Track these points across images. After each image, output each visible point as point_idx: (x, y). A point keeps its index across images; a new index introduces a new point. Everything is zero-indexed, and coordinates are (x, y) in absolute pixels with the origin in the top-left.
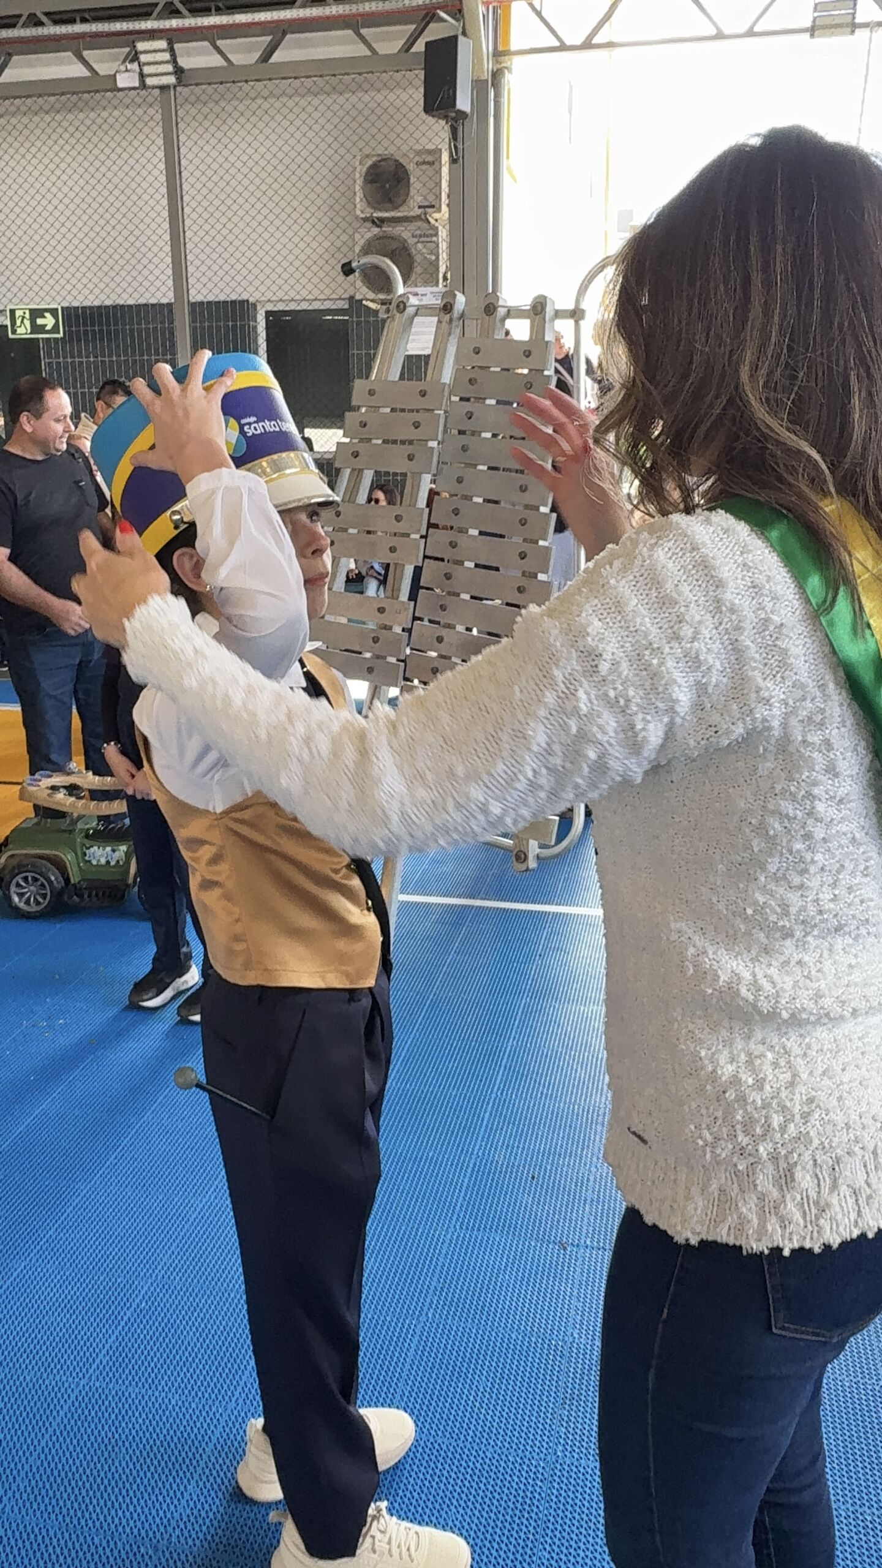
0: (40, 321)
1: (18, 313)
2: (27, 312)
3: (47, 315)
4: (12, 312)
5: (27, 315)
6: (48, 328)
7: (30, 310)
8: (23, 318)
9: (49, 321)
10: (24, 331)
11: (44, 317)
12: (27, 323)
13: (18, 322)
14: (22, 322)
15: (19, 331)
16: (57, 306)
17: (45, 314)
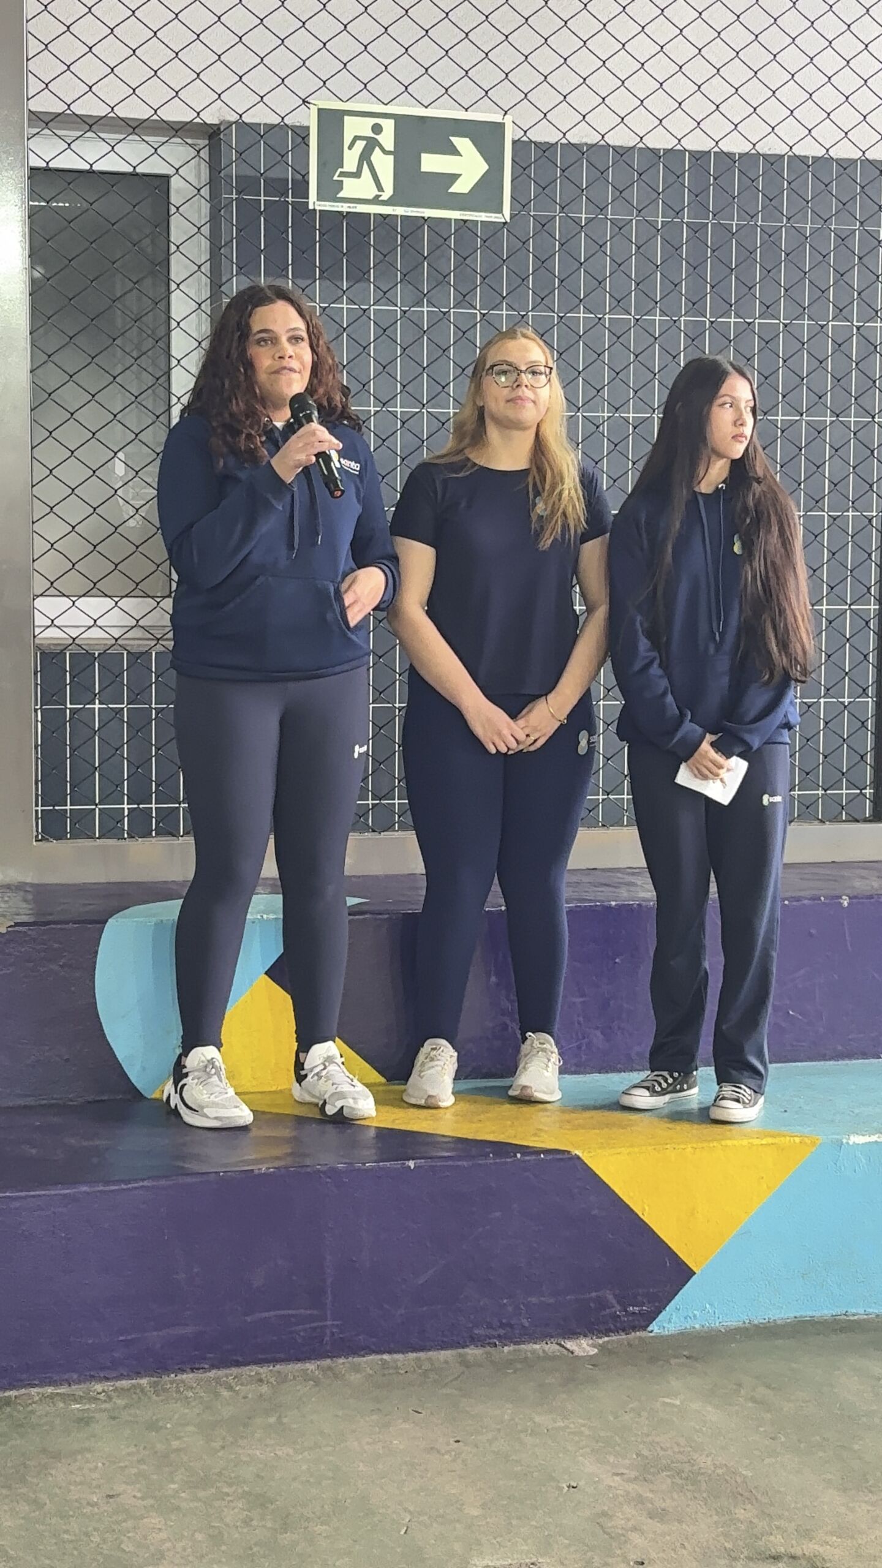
0: (431, 163)
2: (388, 125)
3: (462, 143)
4: (331, 121)
6: (462, 187)
7: (399, 119)
9: (466, 166)
10: (371, 192)
12: (384, 165)
15: (351, 188)
16: (497, 118)
17: (455, 140)
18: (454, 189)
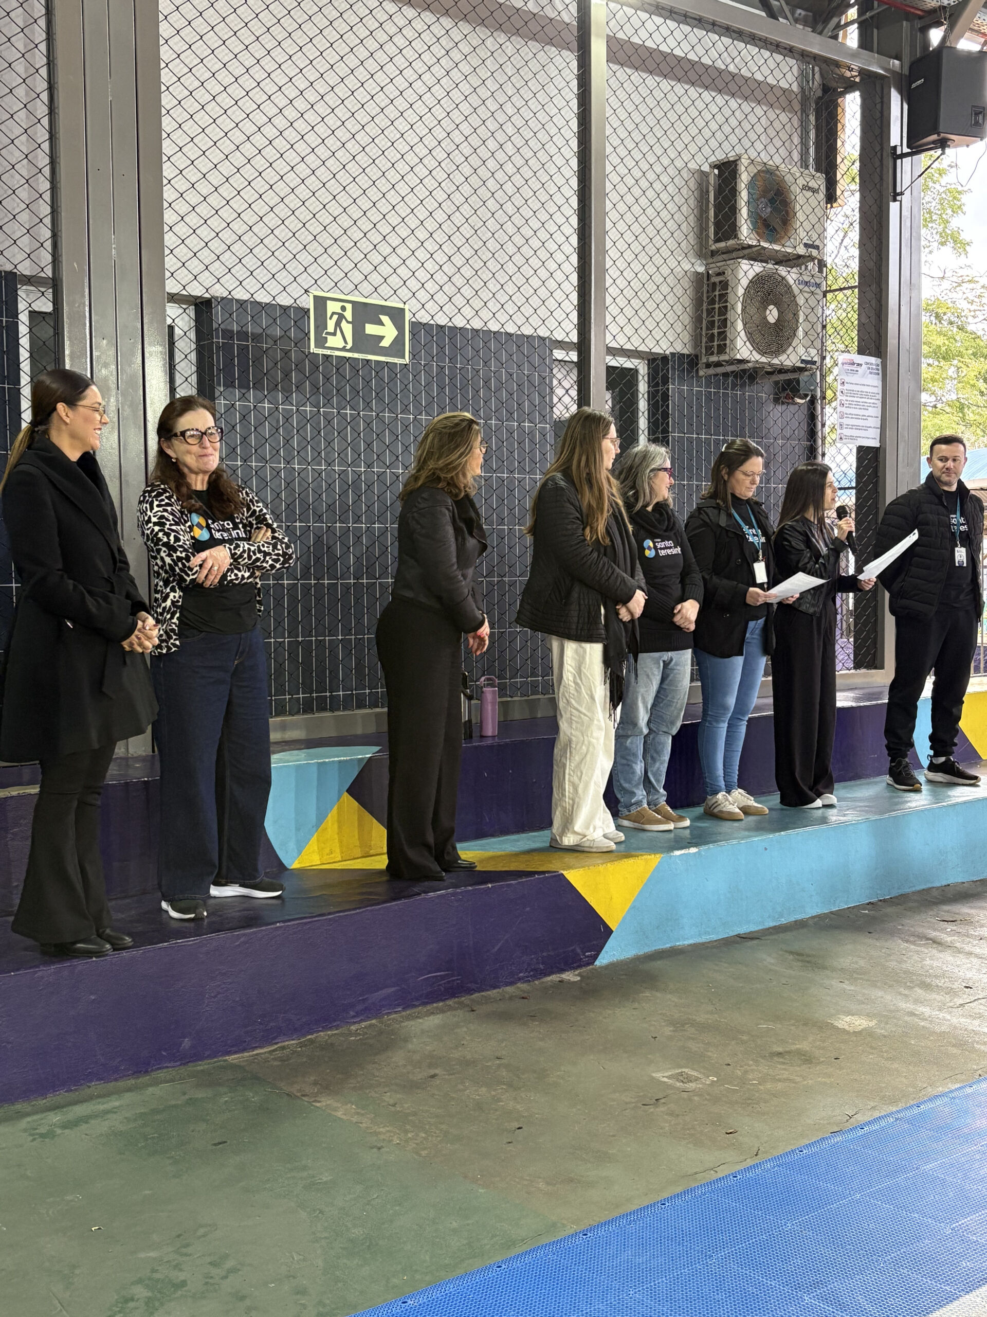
0: (371, 329)
1: (332, 307)
2: (349, 307)
3: (385, 319)
4: (320, 302)
5: (348, 315)
6: (385, 343)
7: (354, 304)
8: (341, 317)
9: (387, 332)
10: (341, 344)
11: (381, 323)
12: (347, 329)
13: (331, 326)
14: (338, 324)
15: (332, 341)
16: (401, 306)
17: (381, 317)
18: (383, 344)
